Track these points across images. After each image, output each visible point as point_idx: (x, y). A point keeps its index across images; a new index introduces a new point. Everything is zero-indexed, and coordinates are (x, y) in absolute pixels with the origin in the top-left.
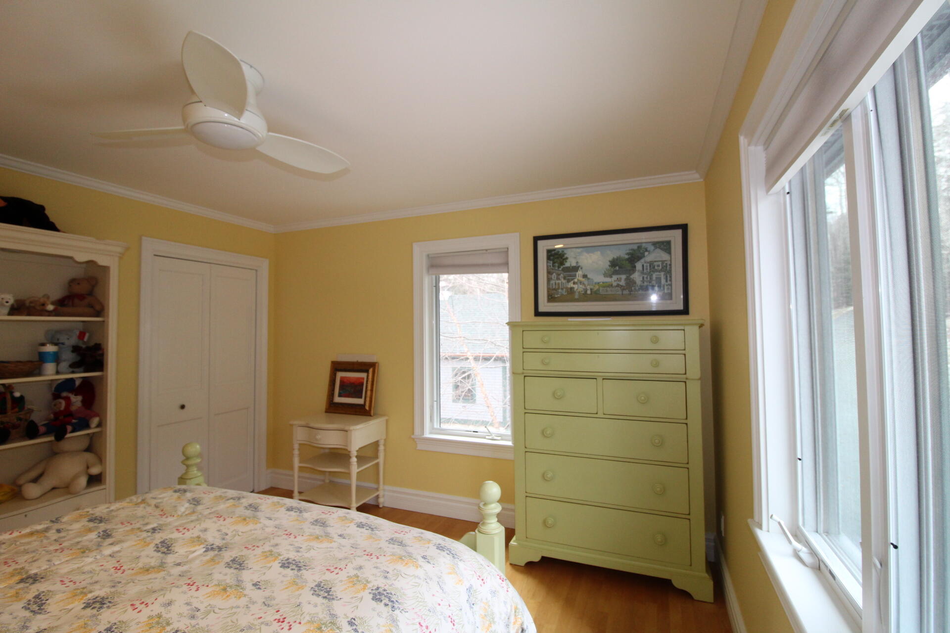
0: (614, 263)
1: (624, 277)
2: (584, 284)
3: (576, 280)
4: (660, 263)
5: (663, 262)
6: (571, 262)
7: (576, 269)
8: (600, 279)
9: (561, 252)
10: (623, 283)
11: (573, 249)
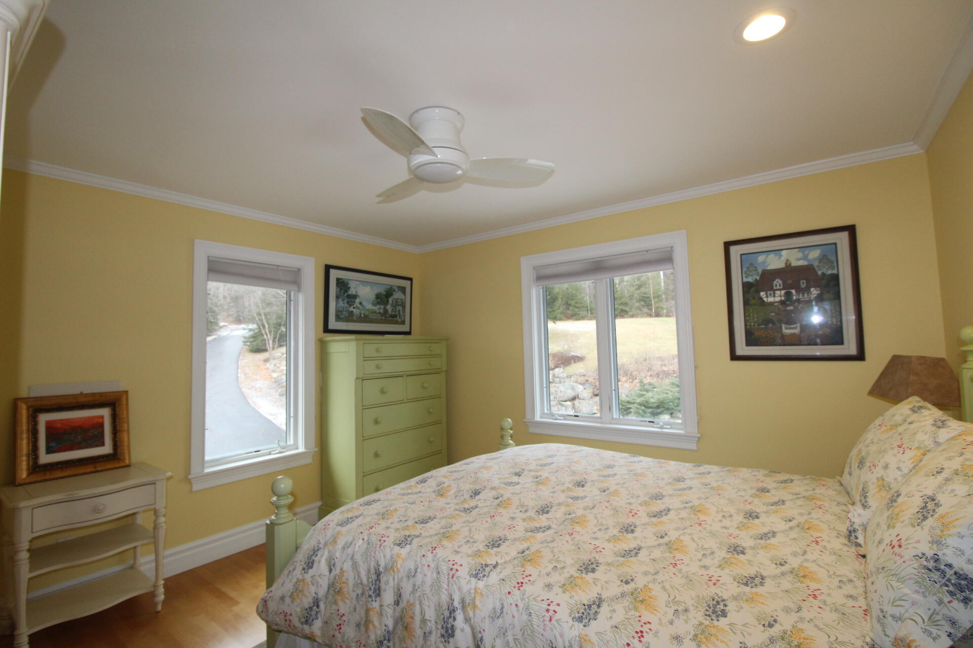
0: (378, 296)
1: (382, 307)
2: (360, 309)
3: (355, 306)
4: (400, 300)
5: (402, 300)
6: (352, 291)
7: (355, 297)
8: (369, 306)
9: (345, 282)
10: (382, 311)
11: (354, 281)
